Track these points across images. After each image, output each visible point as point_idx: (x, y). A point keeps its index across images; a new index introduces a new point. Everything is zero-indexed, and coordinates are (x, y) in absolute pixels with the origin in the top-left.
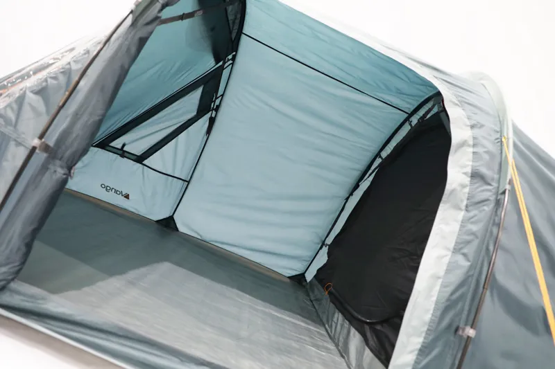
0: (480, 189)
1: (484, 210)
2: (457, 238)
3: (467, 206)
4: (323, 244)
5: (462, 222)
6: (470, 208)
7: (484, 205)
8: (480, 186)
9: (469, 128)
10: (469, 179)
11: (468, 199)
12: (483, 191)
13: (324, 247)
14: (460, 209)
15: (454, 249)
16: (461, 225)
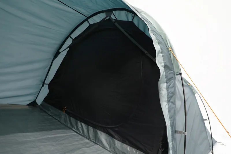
0: (169, 73)
1: (173, 82)
2: (168, 96)
3: (166, 81)
4: (44, 84)
5: (167, 88)
6: (168, 82)
7: (172, 80)
8: (169, 71)
9: (158, 44)
10: (164, 69)
11: (166, 78)
12: (170, 73)
13: (45, 85)
14: (165, 83)
15: (168, 101)
16: (167, 90)
